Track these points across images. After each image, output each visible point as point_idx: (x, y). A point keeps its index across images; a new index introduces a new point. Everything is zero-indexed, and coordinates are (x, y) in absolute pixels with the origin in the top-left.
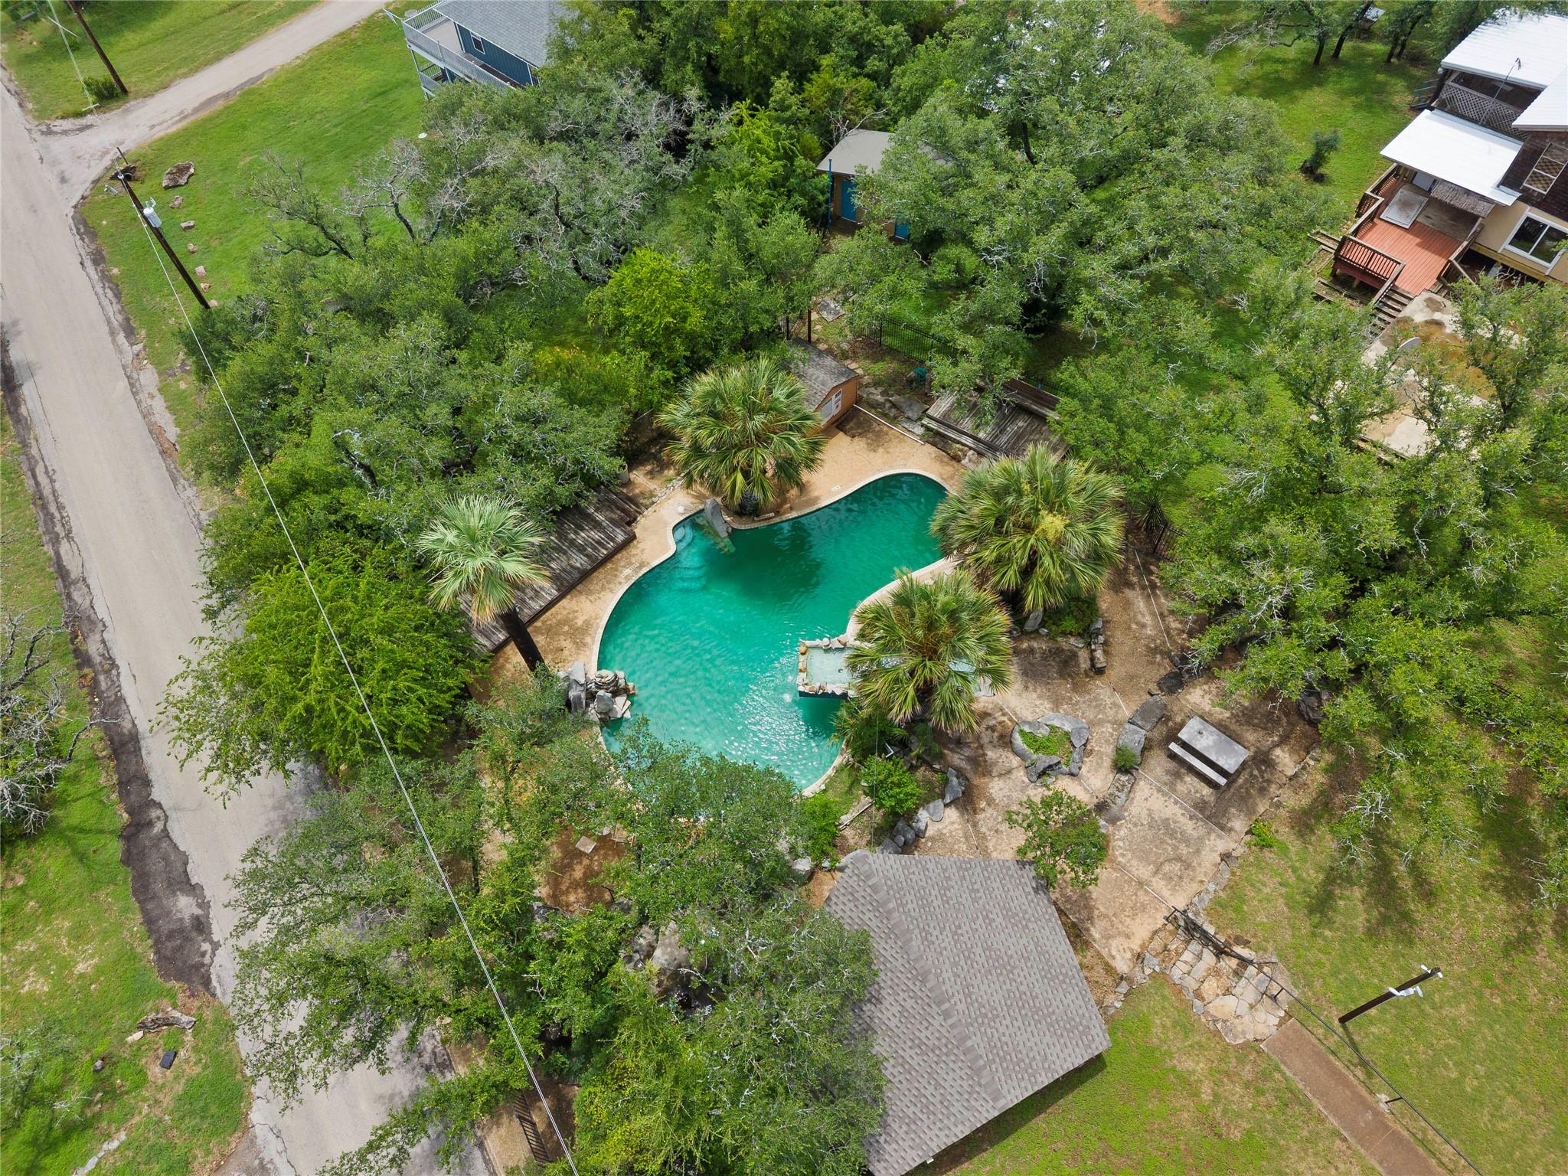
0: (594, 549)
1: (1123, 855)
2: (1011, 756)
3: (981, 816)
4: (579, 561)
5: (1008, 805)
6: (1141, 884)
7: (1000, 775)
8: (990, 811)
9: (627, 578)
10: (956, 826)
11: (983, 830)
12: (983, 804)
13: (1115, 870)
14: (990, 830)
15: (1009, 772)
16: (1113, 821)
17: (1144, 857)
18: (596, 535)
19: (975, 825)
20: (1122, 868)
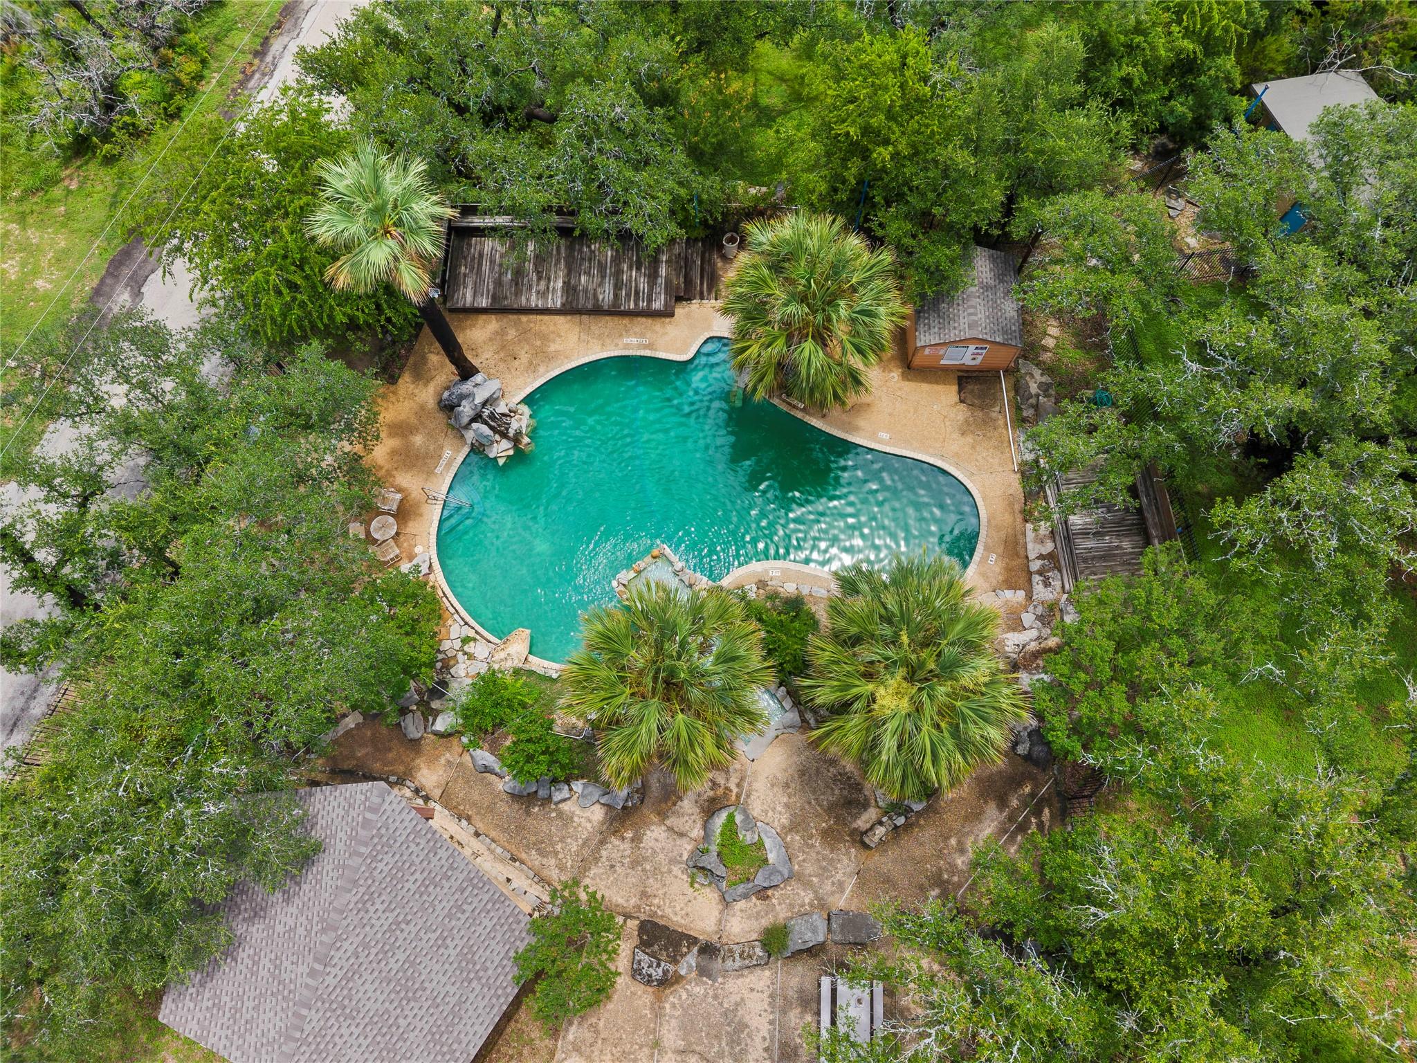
2: (699, 823)
3: (615, 841)
4: (606, 295)
5: (645, 859)
6: (656, 1044)
8: (626, 846)
9: (627, 347)
10: (589, 826)
11: (604, 853)
12: (629, 835)
13: (652, 1009)
15: (682, 835)
16: (703, 972)
17: (687, 1029)
18: (643, 284)
20: (658, 1014)
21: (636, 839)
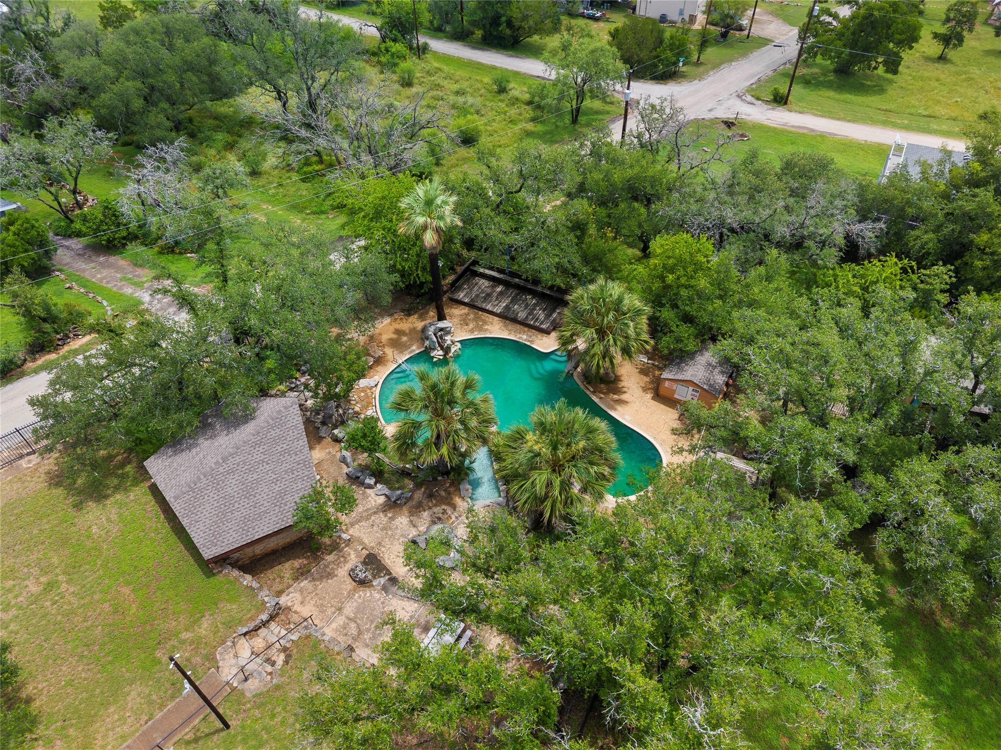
0: (532, 319)
1: (360, 597)
2: (427, 525)
3: (381, 515)
4: (522, 315)
5: (391, 529)
6: (340, 609)
7: (411, 521)
8: (386, 519)
9: (520, 338)
10: (374, 503)
11: (373, 518)
12: (390, 515)
13: (349, 593)
14: (373, 521)
15: (414, 526)
16: (384, 588)
17: (359, 610)
18: (542, 317)
19: (375, 513)
20: (350, 596)
21: (392, 519)
